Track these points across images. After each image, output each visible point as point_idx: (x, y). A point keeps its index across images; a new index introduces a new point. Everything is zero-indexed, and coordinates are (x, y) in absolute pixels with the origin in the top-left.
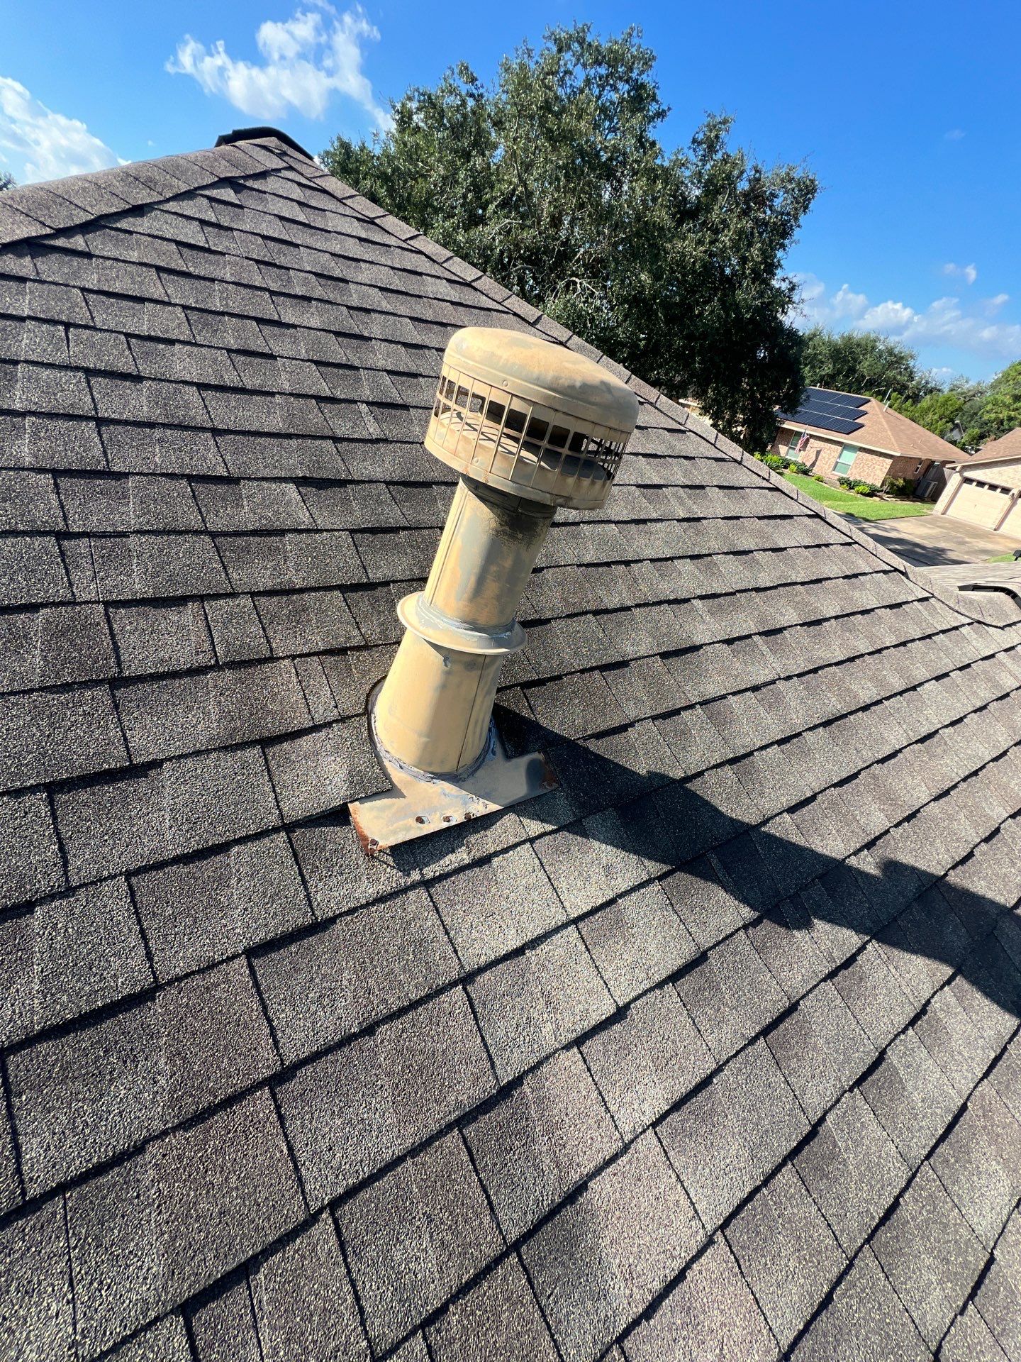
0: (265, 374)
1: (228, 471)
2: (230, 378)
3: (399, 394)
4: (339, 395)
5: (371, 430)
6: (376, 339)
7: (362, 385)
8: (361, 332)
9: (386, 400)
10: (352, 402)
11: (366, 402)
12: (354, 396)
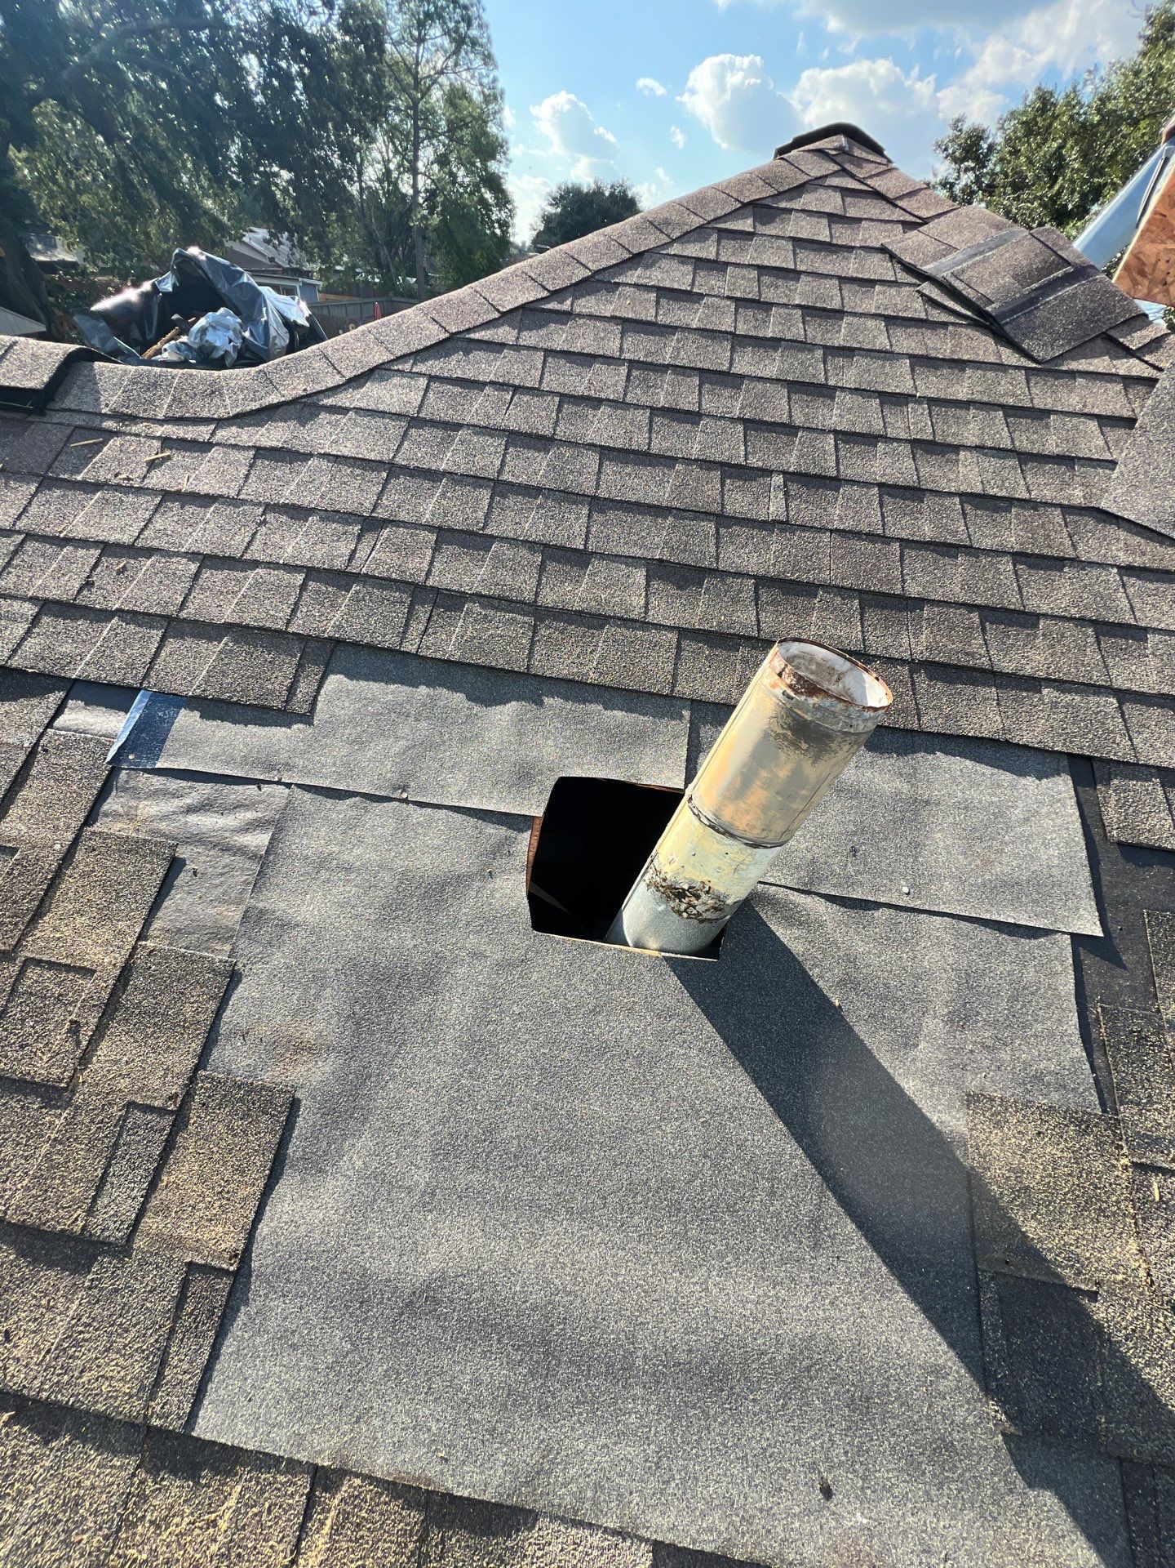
0: (678, 436)
1: (585, 545)
2: (639, 442)
3: (838, 463)
4: (754, 462)
5: (772, 509)
6: (843, 389)
7: (791, 451)
8: (826, 379)
9: (813, 471)
10: (767, 472)
11: (784, 473)
12: (773, 463)
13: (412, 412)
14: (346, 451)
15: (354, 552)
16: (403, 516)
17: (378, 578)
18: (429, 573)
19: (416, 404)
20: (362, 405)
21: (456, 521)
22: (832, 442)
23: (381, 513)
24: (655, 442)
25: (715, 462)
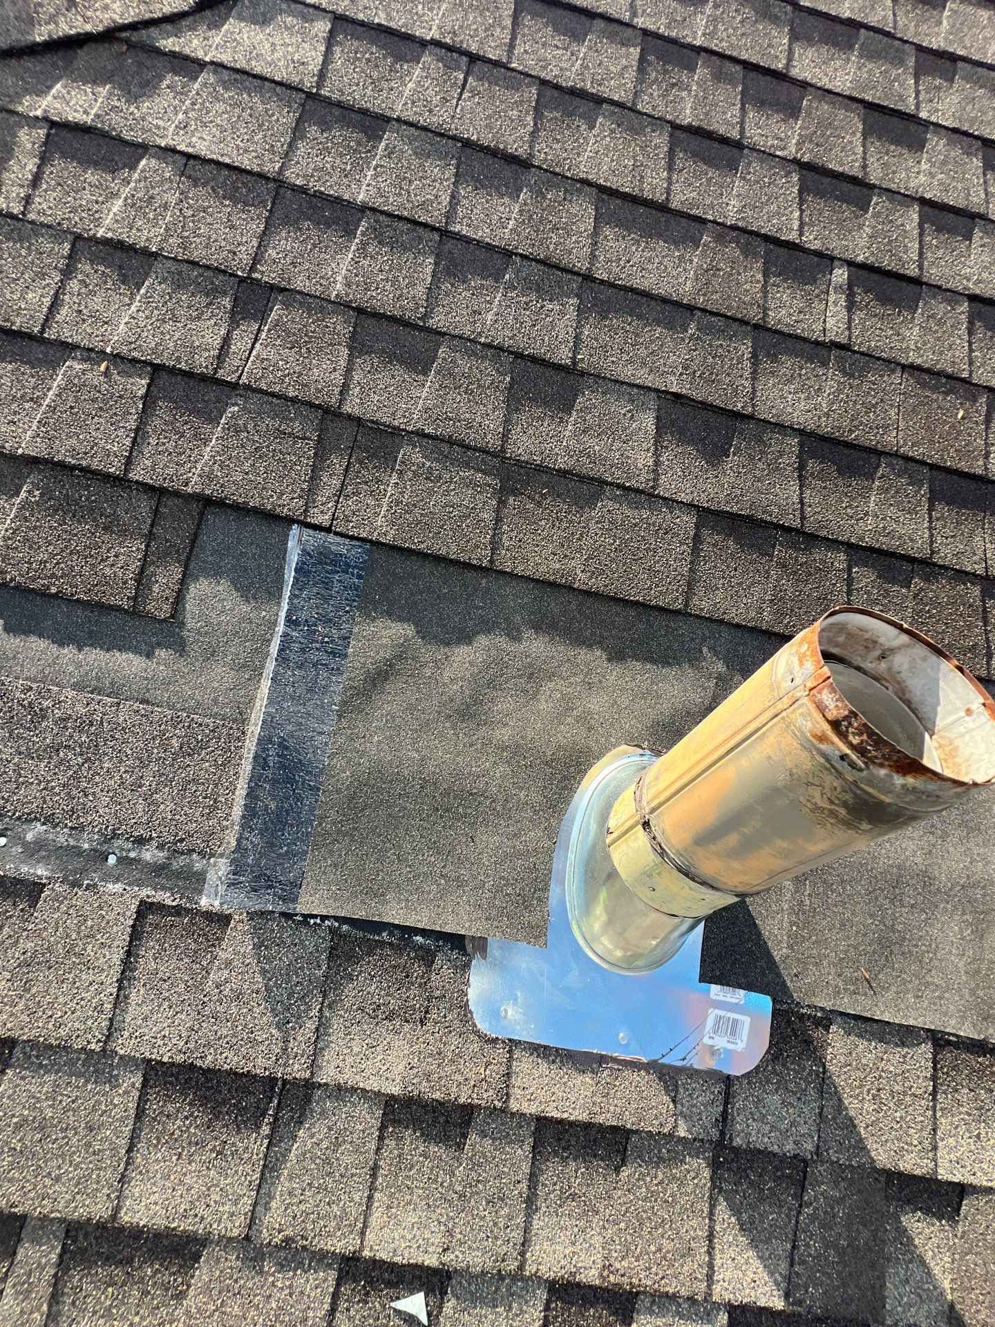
0: (708, 181)
1: (573, 359)
3: (921, 254)
4: (811, 240)
5: (830, 322)
6: (937, 125)
7: (861, 227)
8: (918, 106)
9: (887, 263)
10: (826, 260)
11: (850, 264)
12: (835, 246)
13: (309, 83)
14: (203, 144)
15: (226, 341)
16: (300, 283)
17: (266, 393)
18: (345, 388)
19: (314, 66)
20: (225, 58)
21: (383, 298)
22: (916, 216)
23: (266, 274)
24: (676, 187)
25: (756, 234)
